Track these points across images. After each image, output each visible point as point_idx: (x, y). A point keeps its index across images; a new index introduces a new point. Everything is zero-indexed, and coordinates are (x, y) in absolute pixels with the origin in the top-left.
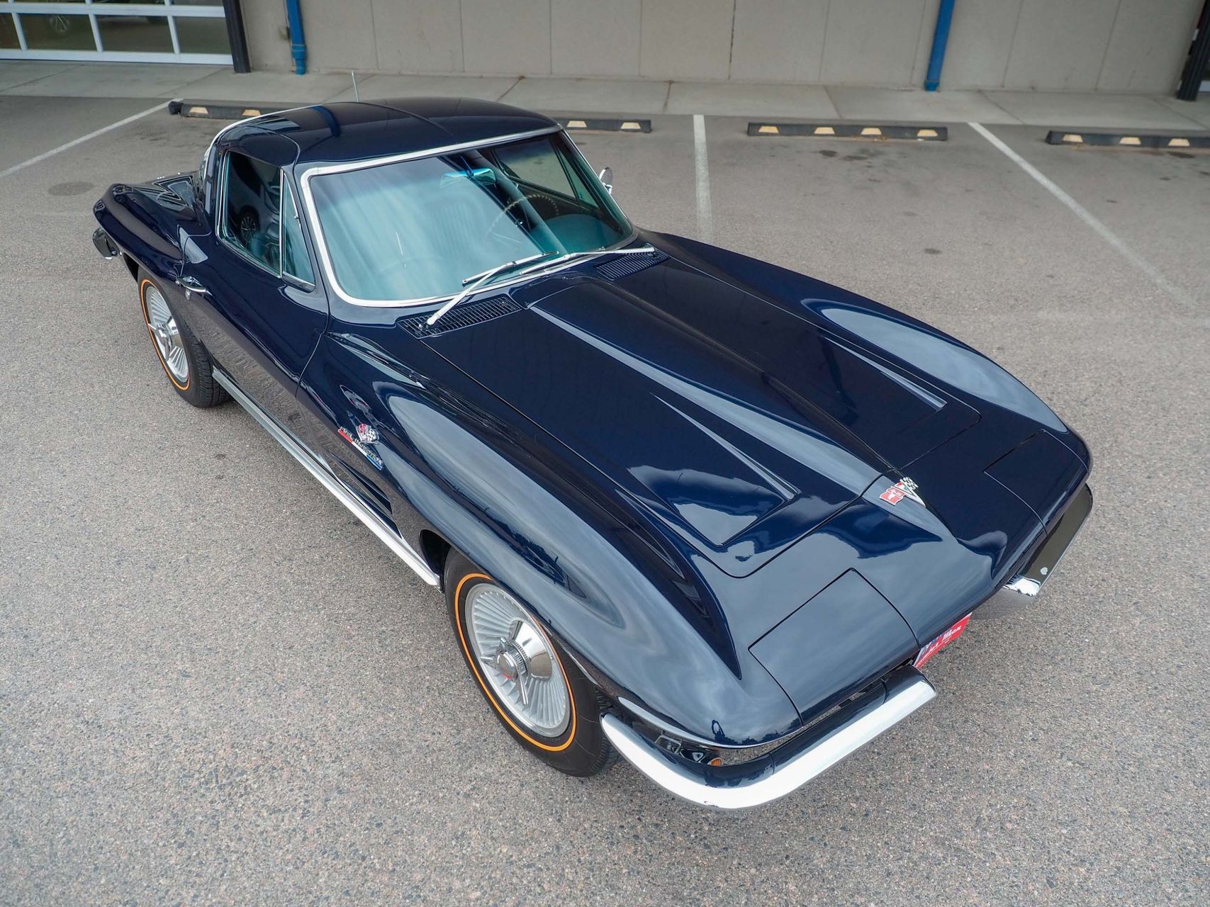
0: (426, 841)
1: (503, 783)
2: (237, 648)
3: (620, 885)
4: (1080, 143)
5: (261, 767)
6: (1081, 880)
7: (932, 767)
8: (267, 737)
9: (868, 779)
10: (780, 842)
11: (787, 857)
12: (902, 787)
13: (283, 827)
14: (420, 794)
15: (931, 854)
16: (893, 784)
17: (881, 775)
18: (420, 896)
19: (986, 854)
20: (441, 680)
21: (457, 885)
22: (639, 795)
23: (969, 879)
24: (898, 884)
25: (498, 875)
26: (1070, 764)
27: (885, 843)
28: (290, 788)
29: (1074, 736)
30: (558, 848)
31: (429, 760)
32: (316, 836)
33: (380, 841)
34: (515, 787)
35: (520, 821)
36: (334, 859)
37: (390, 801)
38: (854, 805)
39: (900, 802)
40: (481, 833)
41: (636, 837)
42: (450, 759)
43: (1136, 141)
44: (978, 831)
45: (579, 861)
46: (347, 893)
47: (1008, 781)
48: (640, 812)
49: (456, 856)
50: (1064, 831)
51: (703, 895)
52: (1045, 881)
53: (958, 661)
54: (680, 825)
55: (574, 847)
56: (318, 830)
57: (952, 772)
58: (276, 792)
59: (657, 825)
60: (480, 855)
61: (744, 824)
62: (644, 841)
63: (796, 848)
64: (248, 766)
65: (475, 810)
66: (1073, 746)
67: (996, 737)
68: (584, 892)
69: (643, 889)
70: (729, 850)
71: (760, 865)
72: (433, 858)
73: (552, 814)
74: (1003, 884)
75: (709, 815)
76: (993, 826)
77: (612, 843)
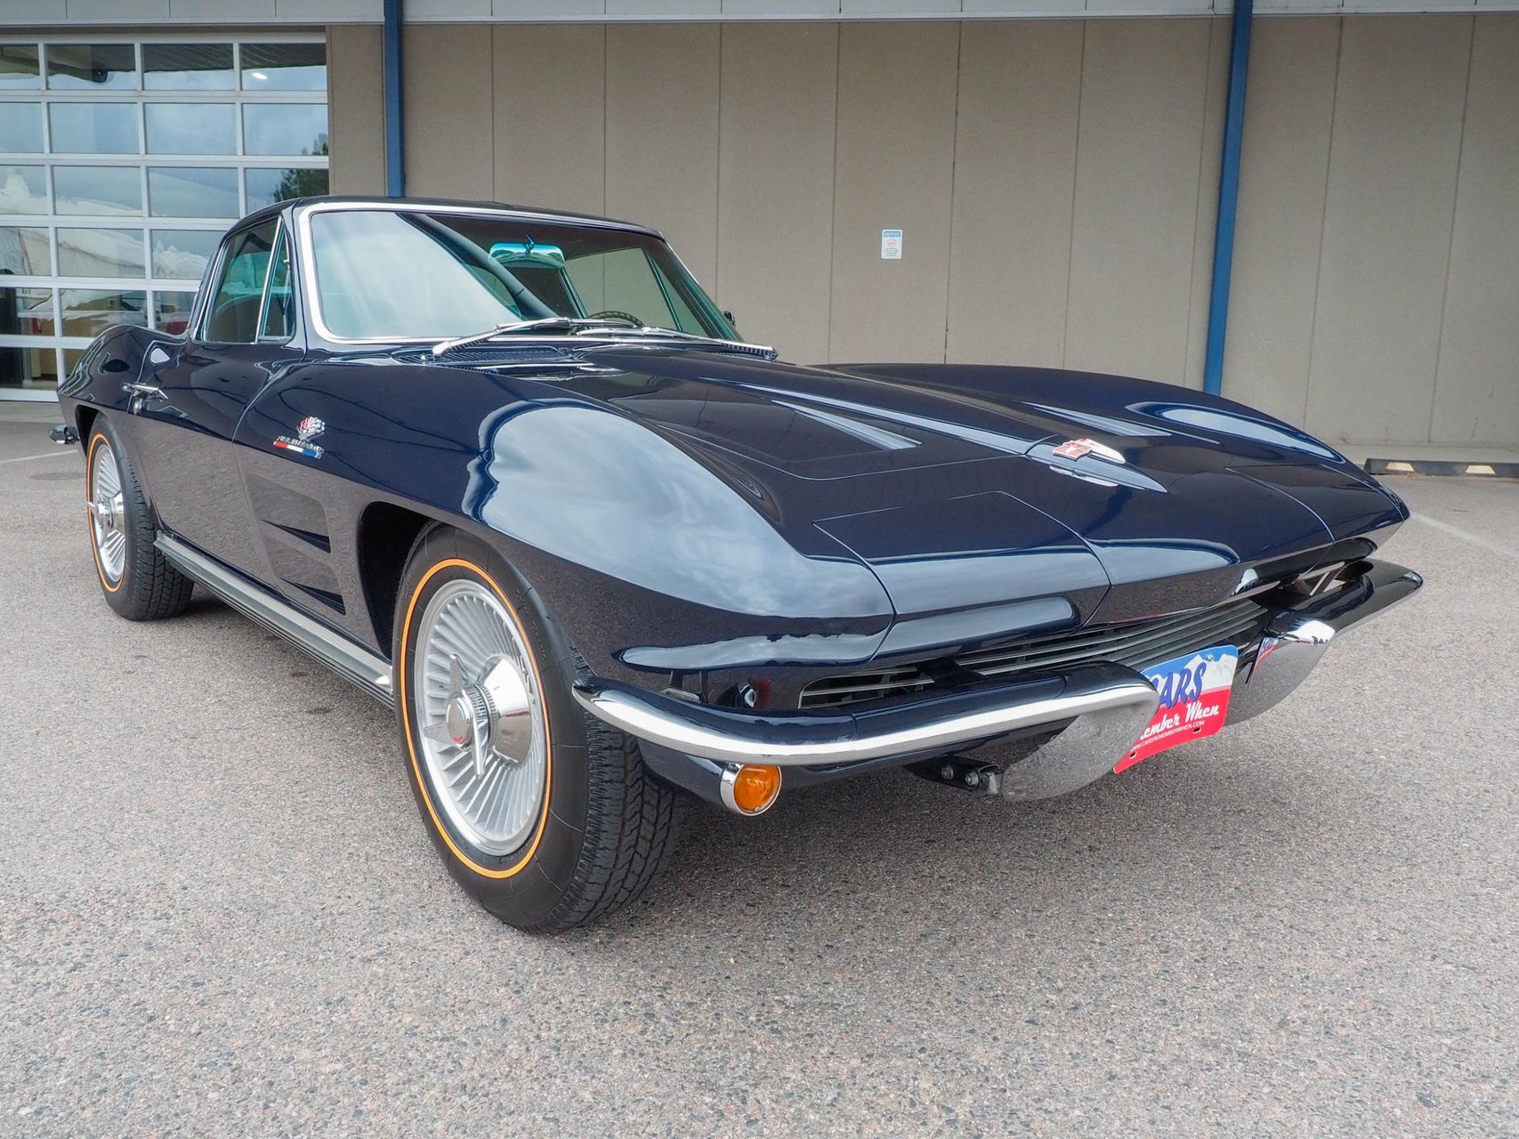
0: (272, 1005)
1: (435, 950)
2: (64, 809)
3: (603, 1067)
4: (1411, 472)
5: (32, 920)
6: (1486, 1099)
7: (1197, 961)
8: (62, 890)
9: (1080, 970)
10: (913, 1032)
11: (922, 1050)
12: (1141, 980)
13: (30, 979)
14: (286, 955)
15: (1193, 1058)
16: (1126, 977)
17: (1105, 966)
18: (230, 1065)
19: (1298, 1061)
20: (376, 848)
21: (306, 1054)
22: (668, 971)
23: (1266, 1090)
24: (1130, 1091)
25: (385, 1046)
26: (1449, 967)
27: (1108, 1041)
28: (68, 941)
29: (1454, 938)
30: (504, 1021)
31: (318, 923)
32: (82, 991)
33: (192, 1002)
34: (456, 953)
35: (448, 990)
36: (98, 1017)
37: (231, 960)
38: (1054, 997)
39: (1137, 996)
40: (373, 999)
41: (650, 1015)
42: (355, 923)
43: (1489, 470)
44: (1283, 1034)
45: (538, 1037)
46: (102, 1055)
47: (1336, 982)
48: (665, 989)
49: (318, 1023)
50: (1448, 1042)
51: (756, 1086)
52: (1415, 1098)
53: (1244, 857)
54: (732, 1006)
55: (534, 1022)
56: (90, 986)
57: (1232, 967)
58: (41, 945)
59: (690, 1004)
60: (361, 1024)
61: (848, 1011)
62: (663, 1020)
63: (941, 1040)
64: (9, 917)
65: (375, 975)
66: (1453, 949)
67: (1312, 934)
68: (534, 1074)
69: (644, 1073)
70: (816, 1037)
71: (870, 1056)
72: (277, 1023)
73: (507, 985)
74: (1333, 1098)
75: (788, 997)
76: (1309, 1029)
77: (604, 1021)
